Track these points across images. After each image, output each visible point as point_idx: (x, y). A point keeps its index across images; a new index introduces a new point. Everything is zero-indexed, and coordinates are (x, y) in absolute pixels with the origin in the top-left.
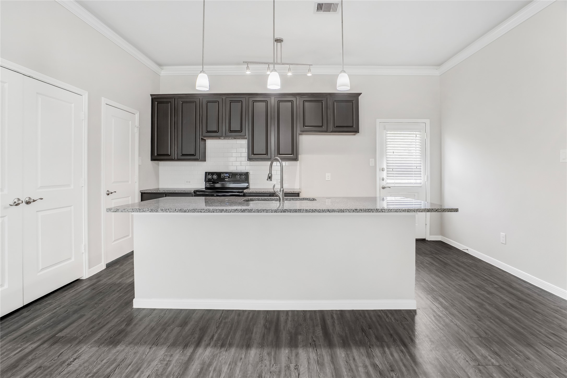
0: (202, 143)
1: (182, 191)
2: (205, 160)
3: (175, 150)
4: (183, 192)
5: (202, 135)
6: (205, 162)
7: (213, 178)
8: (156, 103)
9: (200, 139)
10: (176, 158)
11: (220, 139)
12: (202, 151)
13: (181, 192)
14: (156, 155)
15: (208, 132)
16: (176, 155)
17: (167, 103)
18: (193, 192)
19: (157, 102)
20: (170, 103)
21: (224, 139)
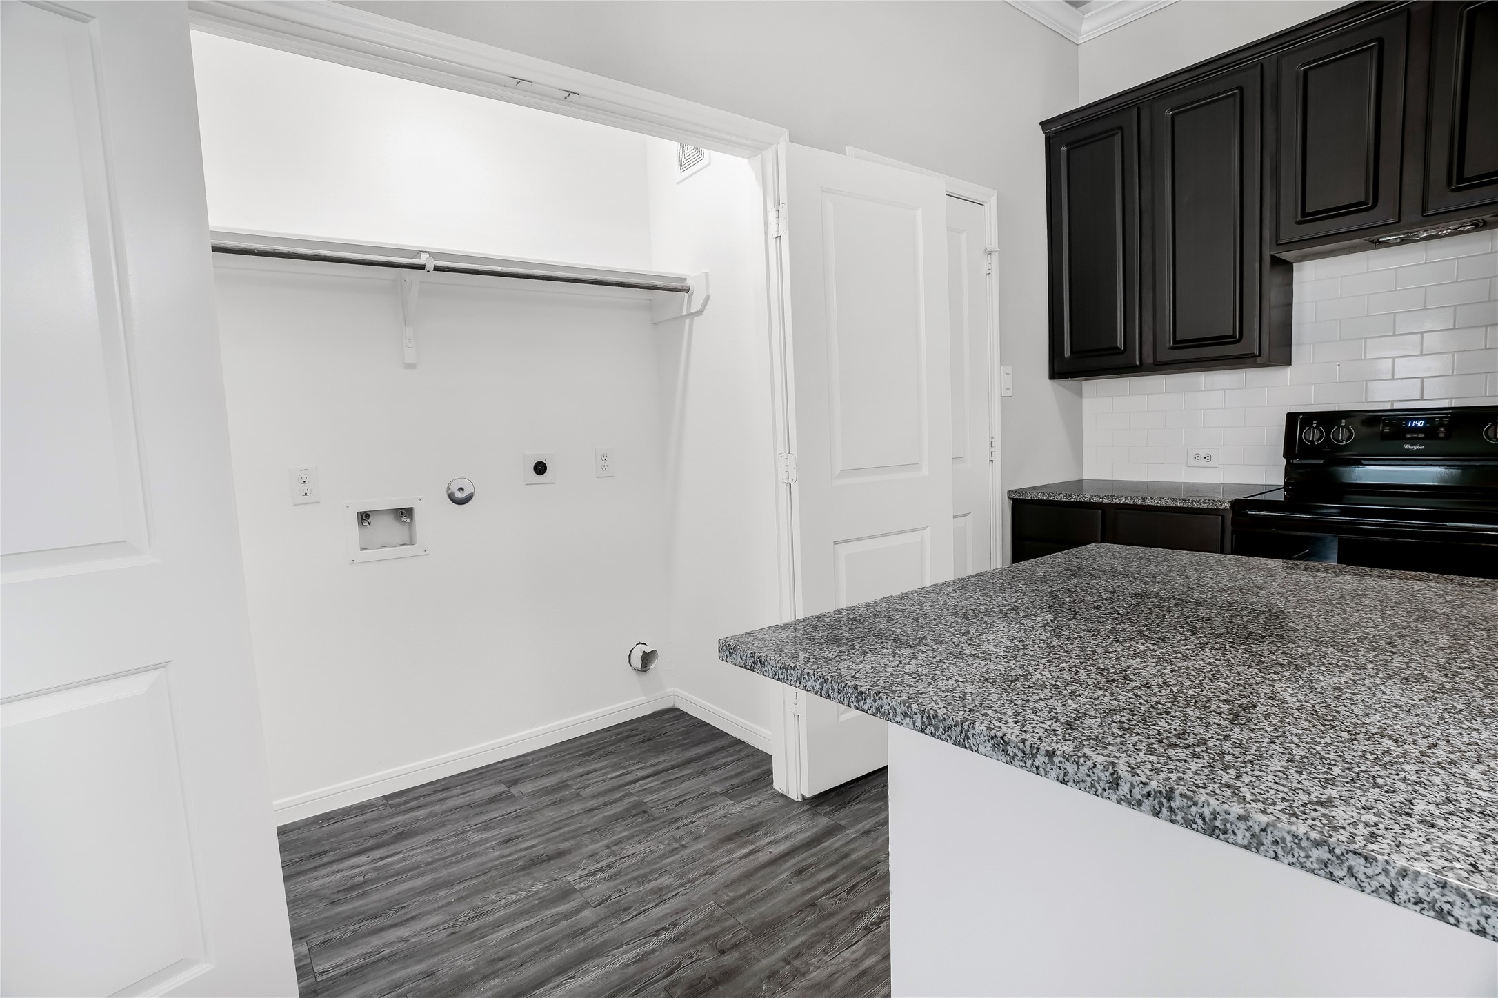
0: (1273, 281)
1: (1174, 500)
2: (1287, 361)
3: (1145, 328)
4: (1179, 505)
5: (1277, 237)
6: (1289, 369)
7: (1327, 442)
8: (1064, 149)
9: (1267, 260)
10: (1149, 360)
11: (1378, 244)
12: (1272, 316)
13: (1171, 504)
14: (1067, 354)
15: (1307, 217)
16: (1148, 349)
17: (1107, 134)
18: (1227, 506)
19: (1066, 146)
20: (1119, 136)
21: (1403, 241)
